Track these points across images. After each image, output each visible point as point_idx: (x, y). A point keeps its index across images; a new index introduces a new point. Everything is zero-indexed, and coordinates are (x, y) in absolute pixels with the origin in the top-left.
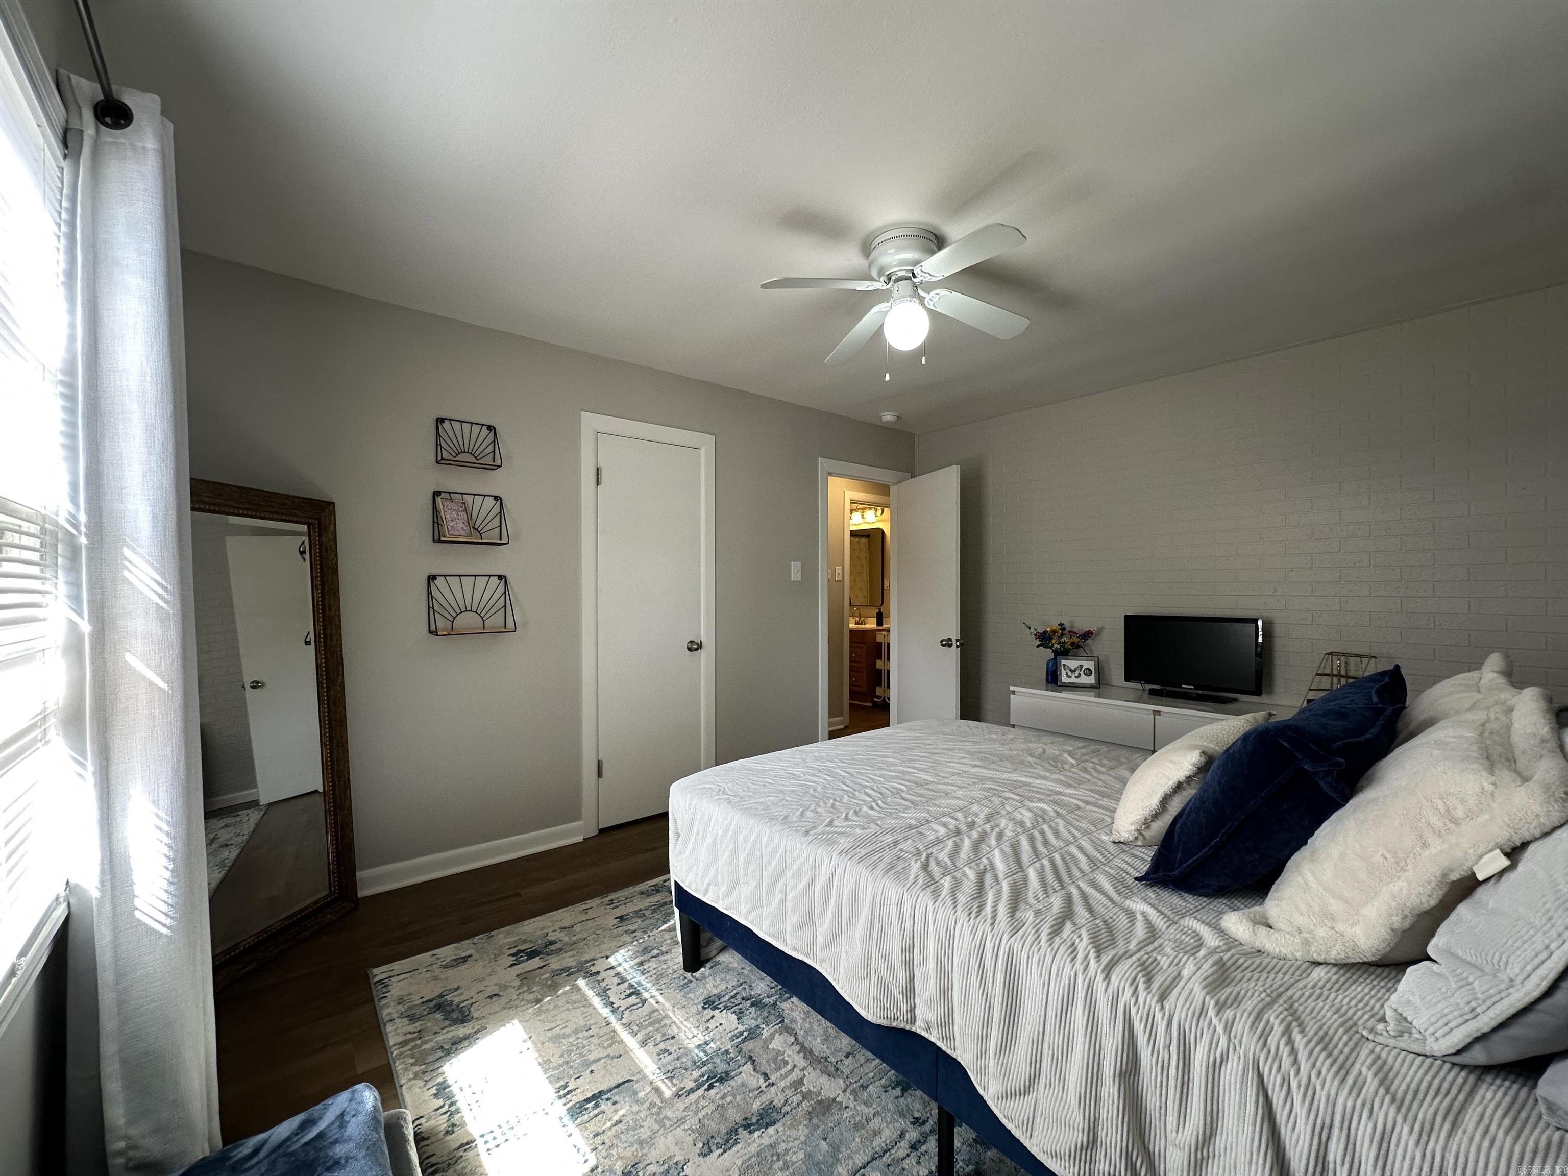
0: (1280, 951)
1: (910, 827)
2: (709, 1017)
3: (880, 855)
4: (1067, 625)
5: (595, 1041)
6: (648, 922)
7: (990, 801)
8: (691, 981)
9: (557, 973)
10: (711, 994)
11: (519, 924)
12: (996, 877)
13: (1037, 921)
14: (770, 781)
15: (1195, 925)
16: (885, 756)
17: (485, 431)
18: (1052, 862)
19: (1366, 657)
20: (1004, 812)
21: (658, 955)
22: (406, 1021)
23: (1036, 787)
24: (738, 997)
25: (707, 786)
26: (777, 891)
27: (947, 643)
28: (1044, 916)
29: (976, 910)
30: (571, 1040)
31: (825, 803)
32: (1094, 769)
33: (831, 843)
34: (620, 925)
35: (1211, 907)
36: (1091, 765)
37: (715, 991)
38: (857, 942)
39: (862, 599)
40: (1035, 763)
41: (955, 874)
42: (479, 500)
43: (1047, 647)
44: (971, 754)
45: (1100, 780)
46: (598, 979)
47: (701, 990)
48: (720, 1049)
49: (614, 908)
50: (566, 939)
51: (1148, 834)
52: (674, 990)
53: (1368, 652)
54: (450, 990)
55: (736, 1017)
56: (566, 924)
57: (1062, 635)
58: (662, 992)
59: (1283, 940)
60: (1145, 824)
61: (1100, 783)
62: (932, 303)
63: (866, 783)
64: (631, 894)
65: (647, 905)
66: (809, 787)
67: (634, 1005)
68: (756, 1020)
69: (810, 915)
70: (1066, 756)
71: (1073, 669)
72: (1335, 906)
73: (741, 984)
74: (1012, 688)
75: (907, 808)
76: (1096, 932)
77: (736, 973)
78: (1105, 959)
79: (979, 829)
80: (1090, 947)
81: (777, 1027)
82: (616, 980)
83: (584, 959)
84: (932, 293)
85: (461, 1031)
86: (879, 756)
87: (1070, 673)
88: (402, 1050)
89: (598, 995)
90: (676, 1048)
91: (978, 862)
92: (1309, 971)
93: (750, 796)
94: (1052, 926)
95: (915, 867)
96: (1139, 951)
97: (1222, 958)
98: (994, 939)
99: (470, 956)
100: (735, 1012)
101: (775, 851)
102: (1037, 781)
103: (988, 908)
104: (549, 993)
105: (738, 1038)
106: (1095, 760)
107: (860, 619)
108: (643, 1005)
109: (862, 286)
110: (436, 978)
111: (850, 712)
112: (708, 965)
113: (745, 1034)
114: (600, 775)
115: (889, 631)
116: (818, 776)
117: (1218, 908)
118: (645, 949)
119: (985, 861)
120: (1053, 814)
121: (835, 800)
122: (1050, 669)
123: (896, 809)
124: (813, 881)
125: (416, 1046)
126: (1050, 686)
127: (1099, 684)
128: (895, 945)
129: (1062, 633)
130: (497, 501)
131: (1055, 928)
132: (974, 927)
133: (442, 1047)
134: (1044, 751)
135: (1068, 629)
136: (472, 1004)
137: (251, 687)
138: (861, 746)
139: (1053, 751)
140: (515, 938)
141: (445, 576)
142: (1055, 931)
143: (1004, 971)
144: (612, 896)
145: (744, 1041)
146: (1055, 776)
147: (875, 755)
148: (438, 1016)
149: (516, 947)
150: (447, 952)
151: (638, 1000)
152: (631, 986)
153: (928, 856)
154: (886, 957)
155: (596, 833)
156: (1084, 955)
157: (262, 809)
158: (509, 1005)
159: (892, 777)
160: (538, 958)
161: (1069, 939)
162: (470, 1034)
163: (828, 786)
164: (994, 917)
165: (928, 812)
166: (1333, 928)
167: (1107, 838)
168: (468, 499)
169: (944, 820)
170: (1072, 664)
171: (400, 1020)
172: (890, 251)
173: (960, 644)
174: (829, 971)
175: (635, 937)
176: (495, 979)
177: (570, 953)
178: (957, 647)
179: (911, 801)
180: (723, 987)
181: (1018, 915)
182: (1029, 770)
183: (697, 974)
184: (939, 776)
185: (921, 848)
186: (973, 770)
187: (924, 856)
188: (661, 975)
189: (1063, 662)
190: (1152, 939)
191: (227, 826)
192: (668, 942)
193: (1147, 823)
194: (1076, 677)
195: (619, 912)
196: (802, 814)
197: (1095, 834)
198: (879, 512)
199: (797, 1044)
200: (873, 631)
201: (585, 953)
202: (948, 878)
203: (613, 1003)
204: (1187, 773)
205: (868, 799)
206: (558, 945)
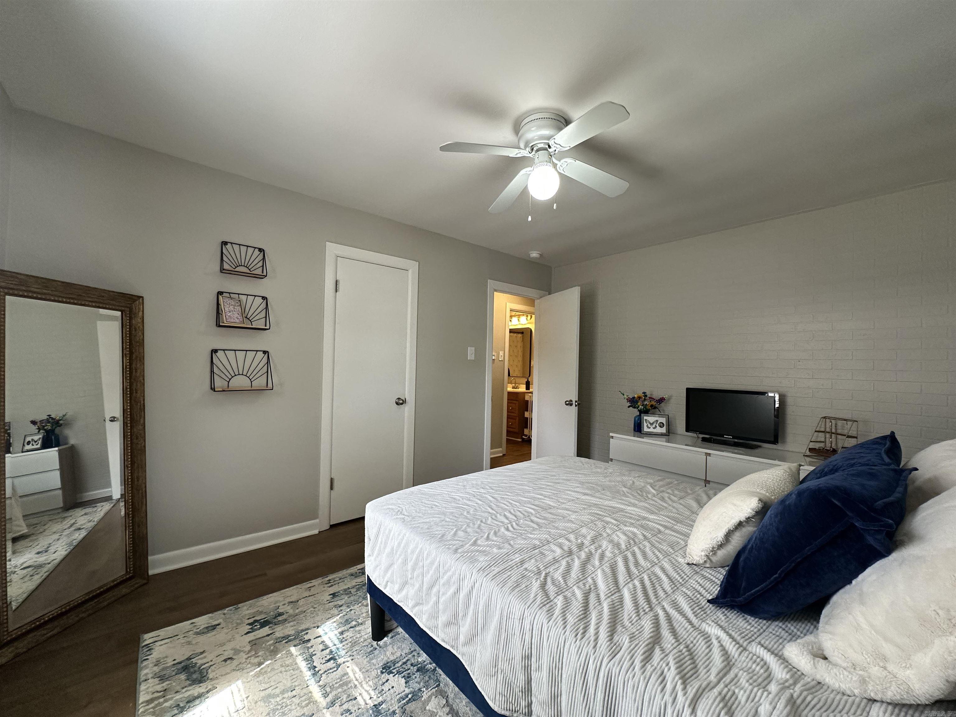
0: (839, 687)
1: (535, 548)
2: (384, 680)
3: (509, 573)
4: (648, 394)
5: (297, 701)
6: (352, 598)
7: (595, 524)
8: (376, 649)
9: (279, 640)
10: (389, 660)
11: (260, 599)
12: (598, 596)
13: (632, 647)
14: (437, 504)
15: (761, 653)
16: (522, 485)
17: (257, 252)
18: (642, 582)
19: (850, 421)
20: (605, 535)
21: (355, 626)
22: (157, 680)
23: (629, 513)
24: (409, 663)
25: (390, 507)
26: (432, 595)
27: (569, 403)
28: (637, 642)
29: (581, 631)
30: (278, 699)
31: (474, 524)
32: (669, 498)
33: (473, 560)
34: (332, 600)
35: (771, 630)
36: (667, 495)
37: (392, 658)
38: (488, 644)
39: (516, 372)
40: (628, 492)
41: (567, 593)
42: (251, 298)
43: (634, 408)
44: (582, 483)
45: (674, 507)
46: (308, 646)
47: (382, 657)
48: (389, 709)
49: (330, 587)
50: (291, 612)
51: (714, 559)
52: (362, 657)
53: (851, 417)
54: (197, 653)
55: (404, 681)
56: (293, 599)
57: (645, 400)
58: (353, 658)
59: (842, 676)
60: (712, 551)
61: (674, 510)
62: (562, 168)
63: (506, 507)
64: (343, 575)
65: (354, 584)
66: (464, 509)
67: (331, 669)
68: (419, 683)
69: (456, 616)
70: (649, 487)
71: (651, 422)
72: (888, 649)
73: (412, 652)
74: (611, 434)
75: (534, 529)
76: (681, 660)
77: (409, 643)
78: (691, 691)
79: (586, 550)
80: (677, 678)
81: (434, 690)
82: (321, 647)
83: (300, 629)
84: (562, 161)
85: (196, 690)
86: (518, 484)
87: (649, 425)
88: (147, 707)
89: (306, 660)
90: (356, 708)
91: (584, 581)
92: (868, 709)
93: (420, 517)
94: (644, 653)
95: (536, 585)
96: (719, 682)
97: (792, 696)
98: (596, 661)
99: (219, 625)
100: (404, 676)
101: (432, 563)
102: (629, 508)
103: (592, 630)
104: (270, 657)
105: (404, 700)
106: (669, 491)
107: (515, 385)
108: (337, 669)
109: (513, 153)
110: (189, 643)
111: (507, 444)
112: (390, 635)
113: (410, 696)
114: (332, 488)
115: (532, 394)
116: (472, 501)
117: (777, 632)
118: (347, 620)
119: (590, 580)
120: (641, 537)
121: (482, 521)
122: (637, 422)
123: (526, 531)
124: (458, 590)
125: (160, 704)
126: (636, 433)
127: (669, 433)
128: (517, 652)
129: (645, 398)
130: (264, 300)
131: (647, 654)
132: (579, 648)
133: (179, 705)
134: (633, 482)
135: (649, 396)
136: (211, 666)
137: (110, 421)
138: (506, 476)
139: (639, 483)
140: (255, 610)
141: (224, 350)
142: (646, 658)
143: (603, 691)
144: (330, 577)
145: (408, 703)
146: (642, 504)
147: (516, 484)
148: (183, 677)
149: (253, 617)
150: (202, 621)
151: (335, 665)
152: (331, 652)
153: (546, 575)
154: (510, 660)
155: (328, 527)
156: (672, 686)
157: (113, 503)
158: (239, 668)
159: (525, 502)
160: (268, 627)
161: (659, 667)
162: (203, 693)
163: (478, 509)
164: (596, 639)
165: (549, 533)
166: (885, 668)
167: (683, 560)
168: (243, 298)
169: (560, 540)
170: (651, 419)
171: (153, 680)
172: (533, 129)
173: (578, 404)
174: (468, 663)
175: (341, 610)
176: (232, 645)
177: (292, 624)
178: (576, 406)
179: (538, 524)
180: (398, 654)
181: (616, 638)
182: (623, 498)
183: (381, 643)
184: (559, 502)
185: (542, 568)
186: (583, 497)
187: (543, 575)
188: (355, 643)
189: (645, 418)
190: (728, 668)
191: (86, 514)
192: (364, 615)
193: (714, 551)
194: (654, 428)
195: (332, 590)
196: (455, 534)
197: (673, 556)
198: (529, 317)
199: (448, 706)
200: (524, 393)
201: (303, 623)
202: (561, 598)
203: (315, 667)
204: (747, 515)
205: (506, 521)
206: (284, 617)
